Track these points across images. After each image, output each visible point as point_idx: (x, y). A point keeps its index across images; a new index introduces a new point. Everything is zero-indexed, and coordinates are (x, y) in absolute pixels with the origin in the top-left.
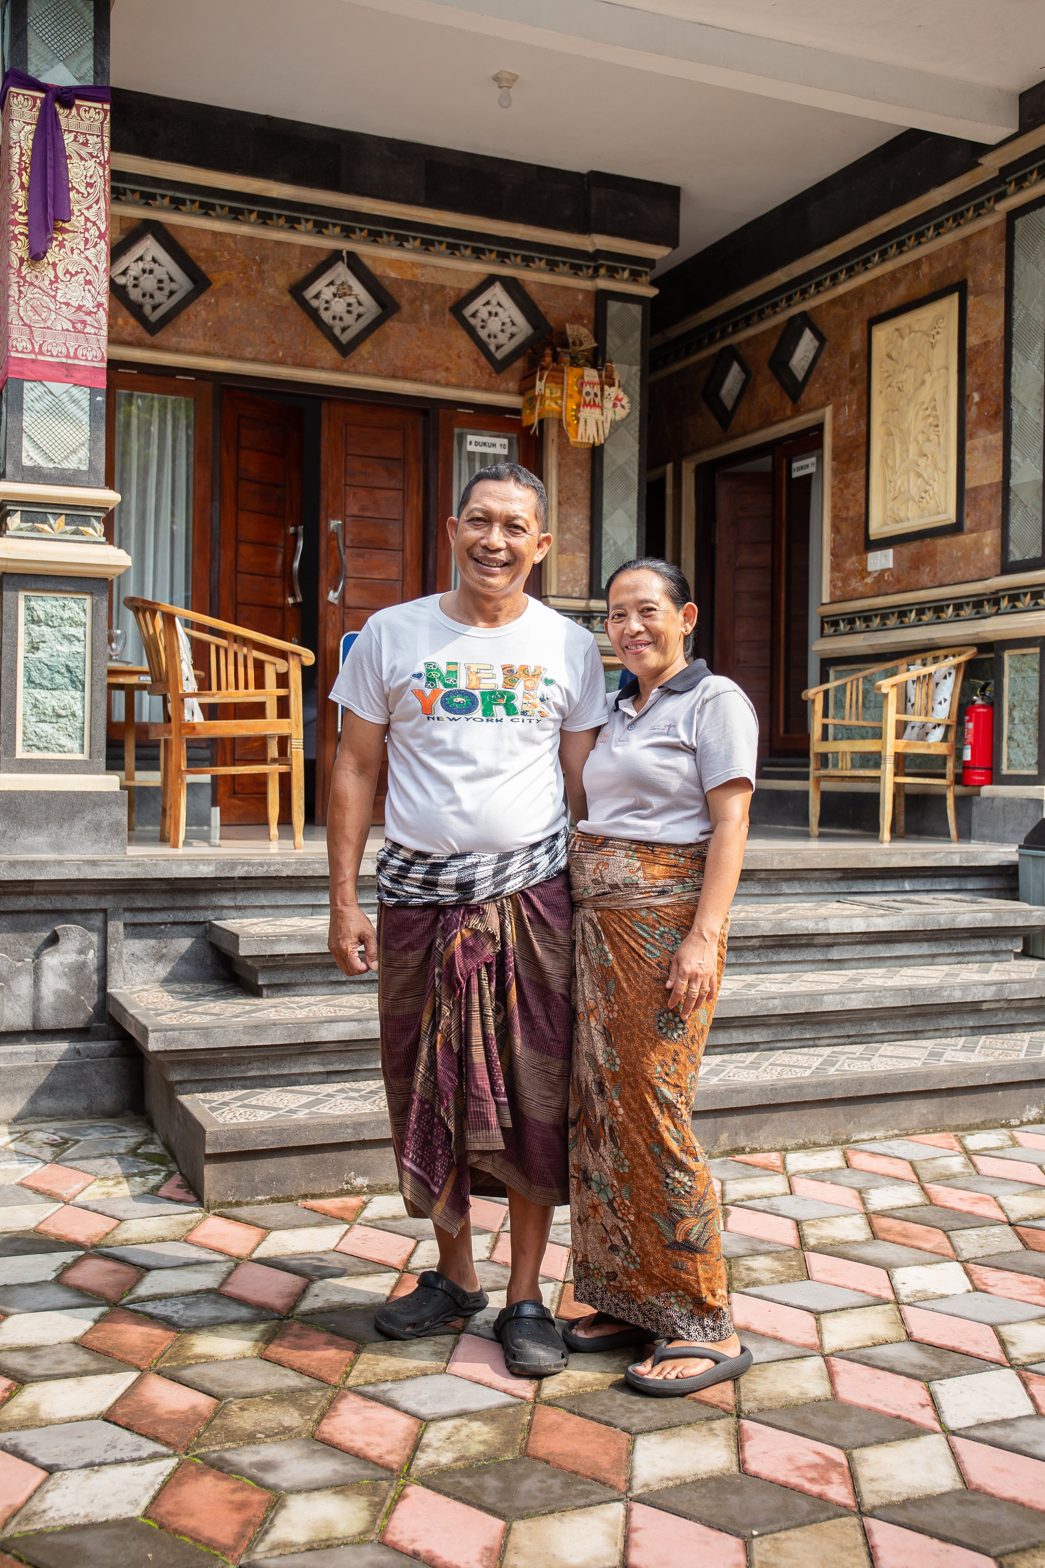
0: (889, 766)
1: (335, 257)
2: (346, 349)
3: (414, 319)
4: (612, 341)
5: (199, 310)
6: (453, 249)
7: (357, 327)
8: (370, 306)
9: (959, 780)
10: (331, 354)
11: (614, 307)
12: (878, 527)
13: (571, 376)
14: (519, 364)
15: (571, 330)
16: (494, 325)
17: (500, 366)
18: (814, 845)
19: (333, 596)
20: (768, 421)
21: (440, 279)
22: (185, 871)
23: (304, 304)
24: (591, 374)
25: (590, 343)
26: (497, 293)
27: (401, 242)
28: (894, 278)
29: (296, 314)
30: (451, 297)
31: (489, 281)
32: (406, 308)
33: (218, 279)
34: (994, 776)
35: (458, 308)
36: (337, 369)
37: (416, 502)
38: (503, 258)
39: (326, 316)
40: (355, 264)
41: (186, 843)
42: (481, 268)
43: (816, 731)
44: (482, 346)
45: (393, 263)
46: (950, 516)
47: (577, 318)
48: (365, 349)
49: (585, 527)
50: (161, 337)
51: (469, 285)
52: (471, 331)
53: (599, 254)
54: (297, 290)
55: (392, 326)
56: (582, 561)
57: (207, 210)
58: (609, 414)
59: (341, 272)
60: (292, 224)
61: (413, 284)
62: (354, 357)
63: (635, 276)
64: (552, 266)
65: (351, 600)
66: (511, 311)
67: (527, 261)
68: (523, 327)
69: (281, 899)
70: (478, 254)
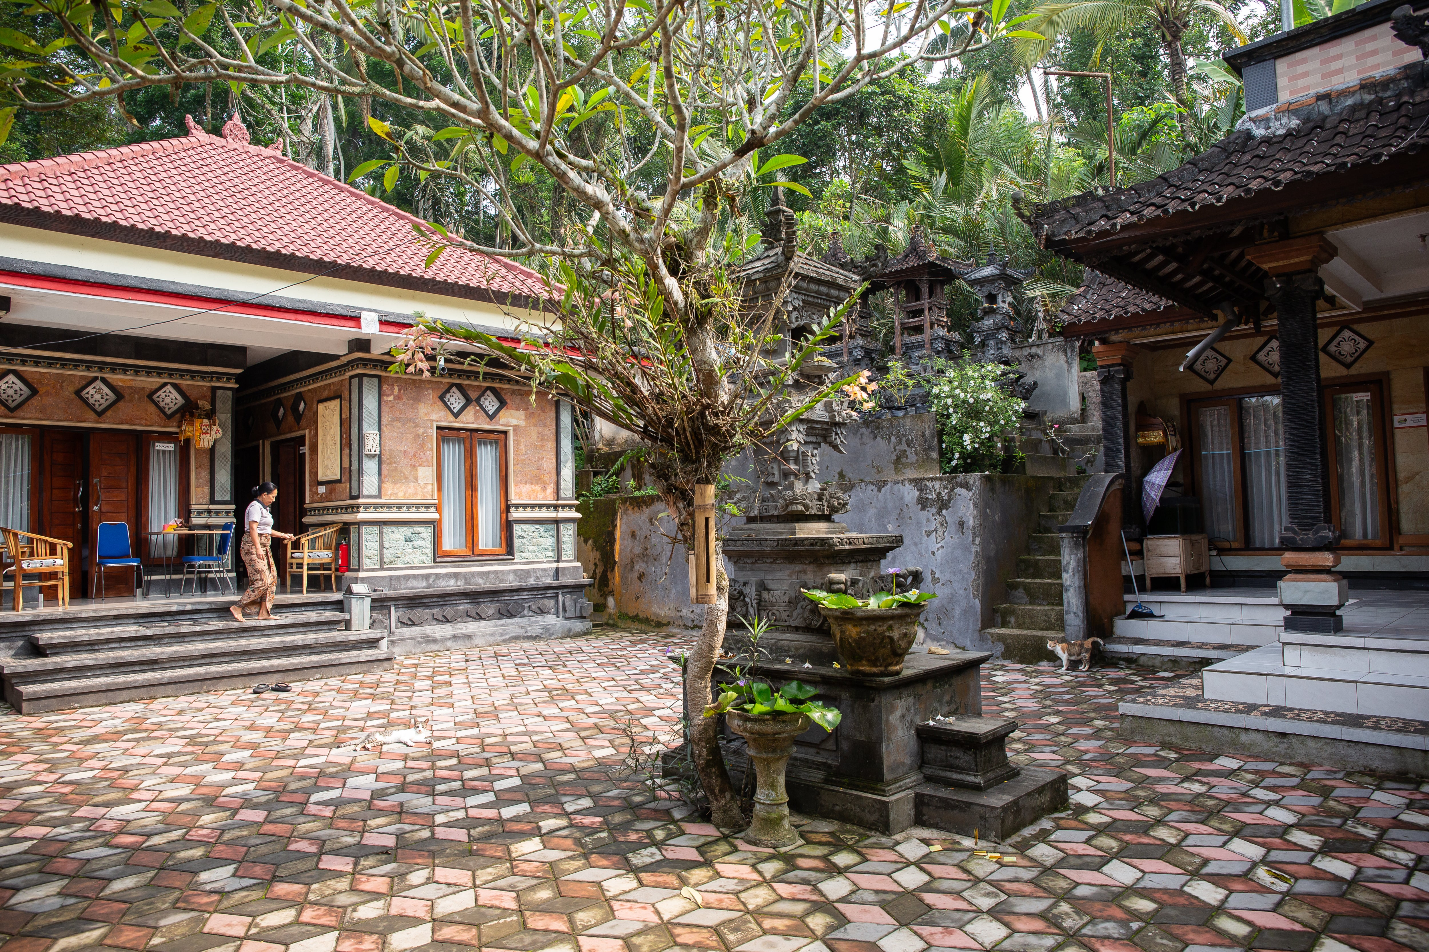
0: (305, 568)
1: (95, 379)
2: (100, 414)
3: (131, 401)
4: (219, 405)
5: (34, 401)
6: (148, 373)
7: (105, 404)
8: (112, 396)
9: (337, 570)
10: (94, 416)
11: (219, 392)
12: (321, 477)
13: (197, 423)
14: (178, 415)
15: (200, 403)
16: (168, 400)
17: (169, 417)
18: (289, 596)
19: (95, 508)
20: (291, 431)
21: (143, 385)
22: (20, 619)
23: (81, 398)
24: (206, 422)
25: (208, 407)
26: (169, 388)
27: (125, 372)
28: (324, 387)
29: (78, 401)
30: (148, 392)
31: (165, 384)
32: (127, 396)
33: (42, 390)
34: (349, 570)
35: (151, 395)
36: (96, 422)
37: (133, 469)
38: (170, 375)
39: (91, 401)
40: (104, 380)
41: (24, 609)
42: (161, 380)
43: (289, 555)
44: (161, 410)
45: (121, 380)
46: (338, 477)
47: (203, 397)
48: (109, 413)
49: (208, 477)
50: (16, 413)
51: (155, 387)
52: (156, 404)
53: (212, 373)
54: (78, 393)
55: (121, 404)
56: (207, 490)
57: (37, 364)
58: (214, 436)
59: (99, 384)
60: (76, 367)
61: (130, 388)
62: (104, 417)
63: (229, 380)
64: (192, 378)
65: (103, 509)
66: (175, 394)
67: (181, 376)
68: (180, 400)
69: (58, 626)
70: (159, 374)
